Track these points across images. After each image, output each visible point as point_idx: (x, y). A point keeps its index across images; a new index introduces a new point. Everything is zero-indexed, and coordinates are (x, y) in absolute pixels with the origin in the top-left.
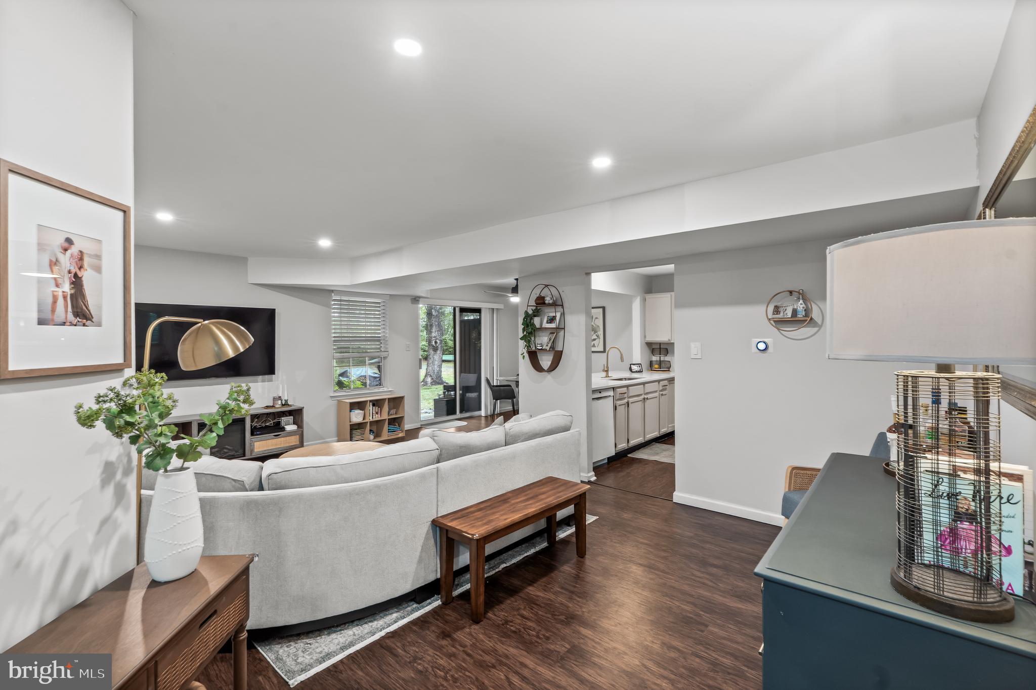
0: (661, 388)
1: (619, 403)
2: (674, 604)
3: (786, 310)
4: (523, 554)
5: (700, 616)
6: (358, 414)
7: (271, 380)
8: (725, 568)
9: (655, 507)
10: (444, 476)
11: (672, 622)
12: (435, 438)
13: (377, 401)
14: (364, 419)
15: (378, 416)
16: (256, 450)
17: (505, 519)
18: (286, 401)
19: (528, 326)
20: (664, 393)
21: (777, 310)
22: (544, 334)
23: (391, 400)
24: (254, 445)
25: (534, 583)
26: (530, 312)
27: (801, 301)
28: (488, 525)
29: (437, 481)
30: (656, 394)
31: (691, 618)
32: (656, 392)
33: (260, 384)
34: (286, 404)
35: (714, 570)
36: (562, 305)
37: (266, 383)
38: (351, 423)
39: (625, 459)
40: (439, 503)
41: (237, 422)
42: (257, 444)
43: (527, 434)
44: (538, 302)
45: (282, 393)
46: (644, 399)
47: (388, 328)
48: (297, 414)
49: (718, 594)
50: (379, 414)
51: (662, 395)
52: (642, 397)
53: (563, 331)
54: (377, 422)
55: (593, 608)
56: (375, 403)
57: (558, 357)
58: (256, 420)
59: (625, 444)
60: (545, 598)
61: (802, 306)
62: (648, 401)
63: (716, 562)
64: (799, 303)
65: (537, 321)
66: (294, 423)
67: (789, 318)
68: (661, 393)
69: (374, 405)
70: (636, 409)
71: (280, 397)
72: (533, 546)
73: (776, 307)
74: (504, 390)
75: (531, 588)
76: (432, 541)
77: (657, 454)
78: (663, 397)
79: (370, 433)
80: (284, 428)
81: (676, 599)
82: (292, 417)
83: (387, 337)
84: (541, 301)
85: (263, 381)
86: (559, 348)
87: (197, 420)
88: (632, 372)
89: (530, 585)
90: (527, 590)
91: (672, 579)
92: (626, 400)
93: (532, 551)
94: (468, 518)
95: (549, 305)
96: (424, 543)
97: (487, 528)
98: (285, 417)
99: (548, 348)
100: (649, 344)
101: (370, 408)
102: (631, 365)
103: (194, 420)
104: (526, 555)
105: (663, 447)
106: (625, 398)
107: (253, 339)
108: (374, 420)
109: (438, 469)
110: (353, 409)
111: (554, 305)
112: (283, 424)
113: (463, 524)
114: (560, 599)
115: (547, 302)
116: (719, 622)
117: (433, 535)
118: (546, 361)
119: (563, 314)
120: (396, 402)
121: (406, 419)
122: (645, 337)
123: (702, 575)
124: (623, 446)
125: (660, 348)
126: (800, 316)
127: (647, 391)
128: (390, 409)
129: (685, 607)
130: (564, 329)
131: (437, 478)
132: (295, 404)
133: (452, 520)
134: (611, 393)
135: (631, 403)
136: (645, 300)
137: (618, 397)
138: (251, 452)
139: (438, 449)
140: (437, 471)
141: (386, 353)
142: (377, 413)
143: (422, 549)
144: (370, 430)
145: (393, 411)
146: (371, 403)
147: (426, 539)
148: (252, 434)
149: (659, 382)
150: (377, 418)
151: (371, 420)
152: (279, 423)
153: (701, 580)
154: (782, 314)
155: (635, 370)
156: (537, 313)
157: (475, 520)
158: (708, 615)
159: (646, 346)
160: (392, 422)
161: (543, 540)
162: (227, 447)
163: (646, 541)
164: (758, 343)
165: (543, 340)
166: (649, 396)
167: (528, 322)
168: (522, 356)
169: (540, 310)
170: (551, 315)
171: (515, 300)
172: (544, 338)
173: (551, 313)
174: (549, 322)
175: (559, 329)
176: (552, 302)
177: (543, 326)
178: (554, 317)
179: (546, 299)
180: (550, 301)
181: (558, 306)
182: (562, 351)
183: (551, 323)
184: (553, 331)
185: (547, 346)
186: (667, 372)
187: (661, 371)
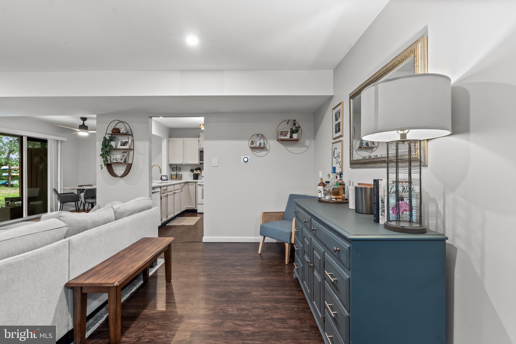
0: (181, 187)
1: (163, 195)
2: (231, 288)
3: (256, 143)
4: (129, 292)
5: (245, 290)
8: (243, 265)
9: (196, 246)
10: (74, 246)
11: (236, 297)
12: (61, 218)
17: (132, 267)
19: (106, 147)
20: (182, 190)
21: (252, 143)
22: (117, 153)
25: (146, 307)
26: (108, 138)
27: (262, 139)
28: (121, 274)
29: (69, 251)
30: (179, 191)
31: (242, 292)
32: (179, 189)
35: (239, 267)
36: (132, 135)
39: (165, 227)
40: (70, 269)
43: (129, 211)
44: (114, 131)
46: (167, 195)
49: (246, 277)
51: (182, 191)
52: (173, 192)
53: (133, 151)
55: (191, 307)
57: (129, 167)
59: (165, 219)
60: (158, 313)
61: (263, 141)
62: (175, 194)
63: (237, 264)
64: (262, 140)
65: (113, 143)
67: (258, 146)
68: (181, 190)
70: (170, 198)
72: (134, 285)
73: (252, 141)
74: (70, 196)
75: (145, 311)
76: (65, 302)
77: (182, 222)
78: (182, 192)
81: (231, 286)
84: (116, 132)
86: (130, 162)
88: (163, 180)
89: (144, 309)
90: (144, 313)
91: (223, 278)
92: (166, 194)
93: (135, 289)
94: (100, 274)
95: (124, 134)
96: (58, 306)
97: (122, 276)
99: (122, 161)
100: (170, 165)
102: (161, 176)
104: (131, 292)
105: (182, 218)
106: (165, 193)
109: (69, 242)
111: (126, 134)
113: (99, 278)
114: (169, 309)
115: (121, 132)
116: (255, 289)
117: (66, 297)
118: (119, 171)
119: (133, 141)
122: (169, 161)
123: (235, 271)
124: (165, 220)
125: (177, 167)
126: (262, 146)
127: (175, 189)
129: (237, 288)
130: (133, 150)
131: (69, 249)
133: (87, 279)
134: (159, 190)
135: (169, 195)
136: (168, 141)
137: (162, 192)
139: (66, 226)
140: (69, 243)
143: (55, 311)
147: (60, 301)
149: (180, 184)
153: (236, 274)
154: (255, 145)
155: (164, 179)
156: (112, 139)
157: (107, 274)
158: (248, 288)
159: (169, 166)
161: (139, 280)
163: (200, 264)
164: (244, 158)
165: (117, 157)
166: (176, 191)
167: (106, 144)
168: (101, 167)
169: (115, 136)
170: (124, 140)
171: (83, 134)
172: (118, 155)
173: (124, 139)
174: (122, 145)
175: (130, 149)
176: (124, 132)
177: (118, 147)
178: (126, 142)
179: (120, 130)
180: (123, 131)
181: (129, 135)
182: (132, 164)
183: (124, 145)
184: (125, 151)
185: (121, 160)
186: (181, 180)
187: (177, 179)
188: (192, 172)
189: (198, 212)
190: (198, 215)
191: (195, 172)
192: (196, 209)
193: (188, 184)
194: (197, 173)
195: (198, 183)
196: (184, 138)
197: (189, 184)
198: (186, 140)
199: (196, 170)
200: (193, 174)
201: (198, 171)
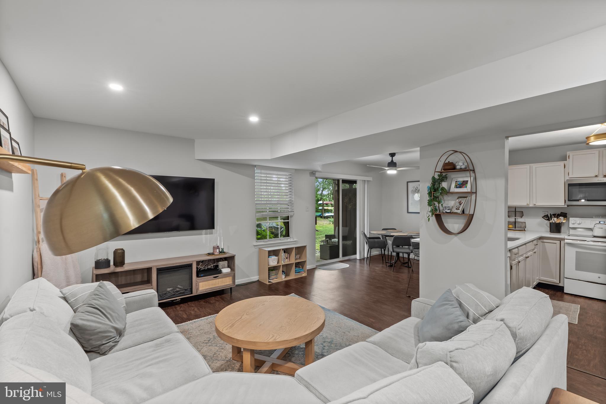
0: (533, 247)
1: (514, 262)
6: (274, 259)
7: (212, 233)
13: (286, 249)
14: (278, 263)
15: (287, 261)
16: (200, 289)
18: (222, 249)
19: (434, 190)
22: (449, 198)
23: (297, 248)
24: (199, 285)
26: (436, 177)
30: (531, 253)
33: (204, 236)
34: (222, 252)
36: (474, 171)
37: (208, 235)
38: (269, 266)
41: (186, 267)
42: (201, 284)
44: (447, 167)
45: (220, 243)
46: (526, 258)
47: (293, 194)
48: (230, 260)
50: (288, 258)
51: (534, 253)
52: (525, 256)
53: (475, 195)
54: (287, 265)
56: (285, 250)
57: (468, 219)
58: (201, 264)
65: (444, 185)
66: (228, 267)
68: (533, 251)
69: (285, 252)
71: (218, 246)
74: (377, 241)
79: (282, 274)
80: (221, 271)
82: (227, 262)
83: (293, 201)
84: (450, 167)
85: (206, 234)
86: (471, 211)
87: (156, 266)
92: (517, 260)
95: (461, 170)
98: (222, 261)
99: (459, 211)
101: (282, 254)
103: (154, 266)
107: (171, 200)
108: (285, 263)
110: (270, 256)
111: (465, 170)
112: (220, 267)
115: (458, 167)
119: (475, 179)
120: (300, 250)
121: (307, 262)
125: (515, 211)
127: (527, 250)
128: (296, 255)
130: (476, 193)
132: (230, 251)
134: (509, 254)
135: (520, 262)
137: (513, 258)
138: (197, 290)
141: (292, 213)
142: (287, 258)
144: (283, 271)
145: (298, 256)
146: (283, 251)
148: (198, 276)
149: (532, 242)
150: (287, 262)
151: (283, 264)
152: (217, 266)
156: (442, 178)
160: (298, 265)
162: (179, 286)
165: (449, 203)
166: (528, 255)
167: (435, 186)
168: (428, 218)
169: (447, 174)
170: (461, 180)
171: (391, 172)
172: (451, 201)
173: (461, 178)
174: (458, 186)
175: (471, 193)
176: (463, 167)
177: (452, 190)
178: (464, 181)
179: (457, 164)
180: (461, 166)
181: (471, 170)
182: (473, 215)
183: (460, 187)
184: (464, 196)
185: (456, 209)
186: (524, 231)
187: (516, 230)
188: (547, 220)
189: (565, 291)
190: (565, 296)
191: (555, 220)
192: (561, 285)
193: (542, 240)
194: (558, 222)
195: (566, 241)
196: (531, 165)
197: (545, 241)
198: (536, 168)
199: (558, 216)
200: (550, 223)
201: (562, 218)
